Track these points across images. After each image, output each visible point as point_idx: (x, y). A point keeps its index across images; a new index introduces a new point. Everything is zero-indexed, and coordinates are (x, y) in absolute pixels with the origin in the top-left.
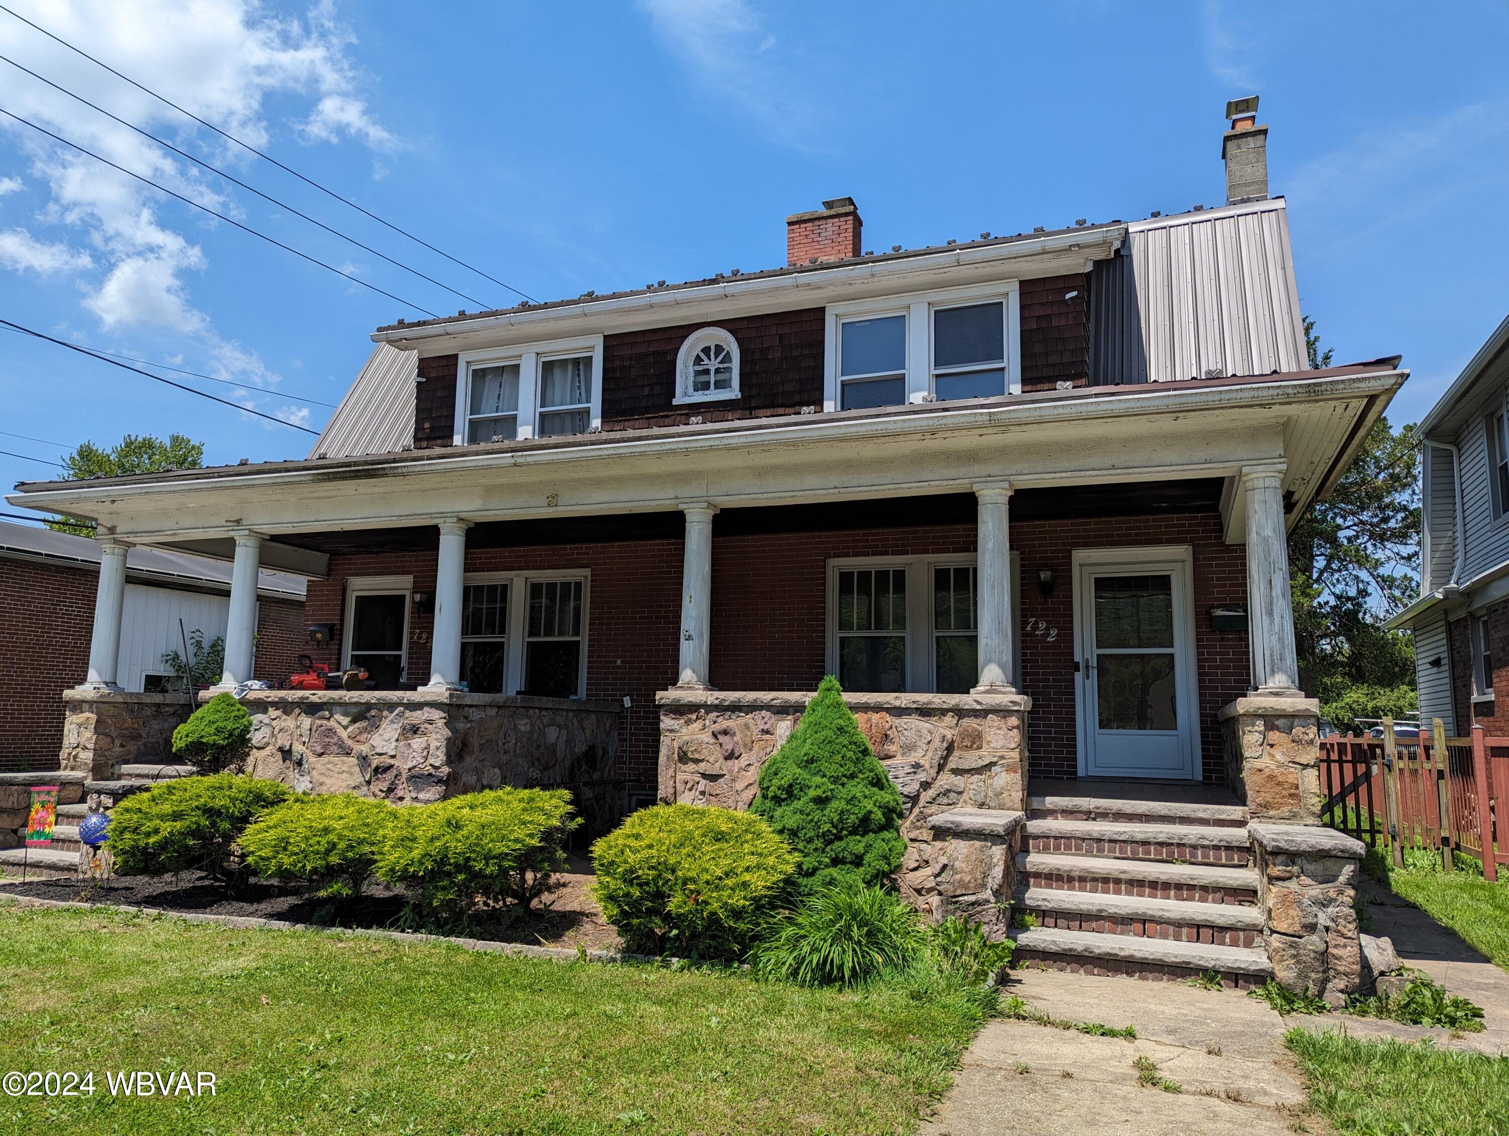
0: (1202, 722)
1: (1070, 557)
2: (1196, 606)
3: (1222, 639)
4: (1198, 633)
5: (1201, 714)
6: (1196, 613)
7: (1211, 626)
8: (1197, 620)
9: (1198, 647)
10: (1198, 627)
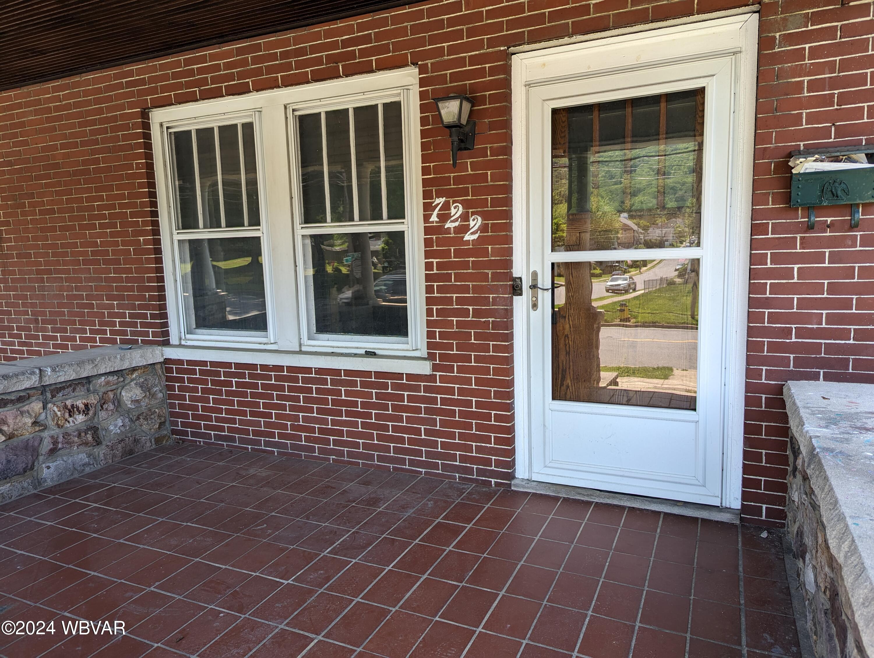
0: (748, 401)
1: (507, 70)
2: (758, 154)
3: (810, 227)
4: (755, 215)
5: (747, 384)
6: (756, 169)
7: (787, 199)
8: (756, 185)
9: (753, 245)
10: (756, 200)
